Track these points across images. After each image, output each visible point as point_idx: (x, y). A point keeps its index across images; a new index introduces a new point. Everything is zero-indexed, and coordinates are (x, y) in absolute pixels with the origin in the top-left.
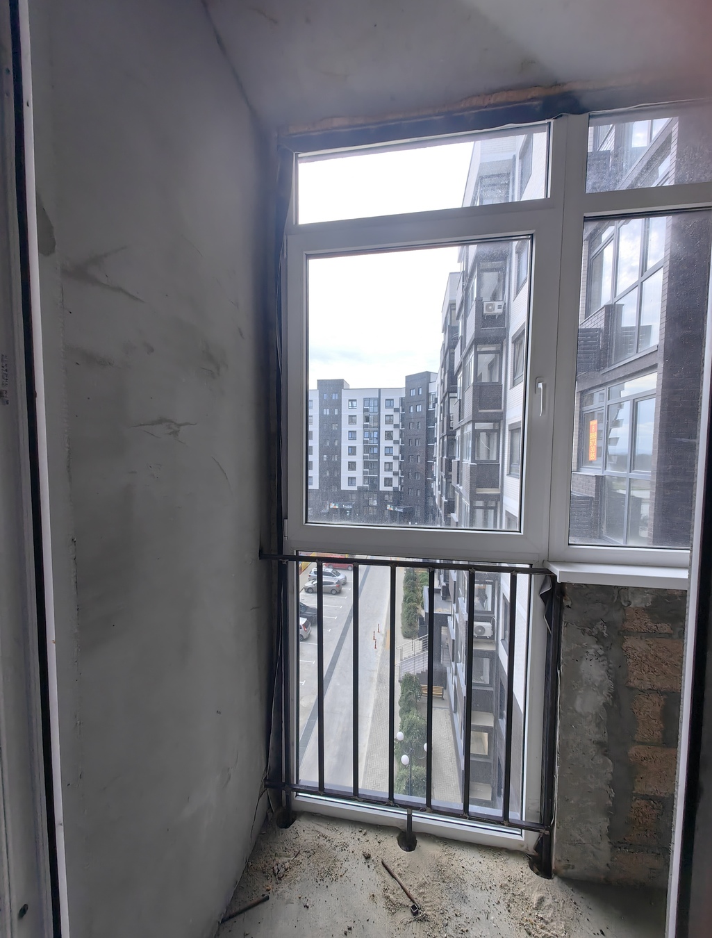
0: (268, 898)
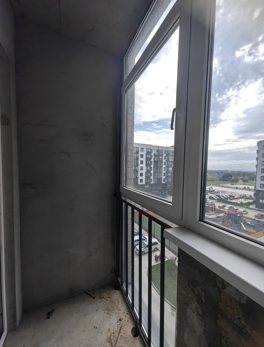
0: (94, 298)
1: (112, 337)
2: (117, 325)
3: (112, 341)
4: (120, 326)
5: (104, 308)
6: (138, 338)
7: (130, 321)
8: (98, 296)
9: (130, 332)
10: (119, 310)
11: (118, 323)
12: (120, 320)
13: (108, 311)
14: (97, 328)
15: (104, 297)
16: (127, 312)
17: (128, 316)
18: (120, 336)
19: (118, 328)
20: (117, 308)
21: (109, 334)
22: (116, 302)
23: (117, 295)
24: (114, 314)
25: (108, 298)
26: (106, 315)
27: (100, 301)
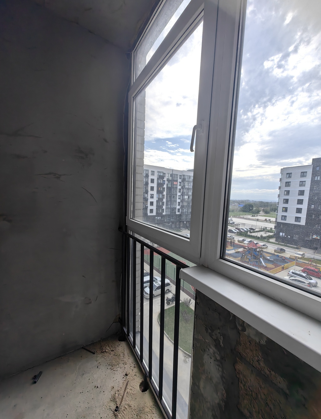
0: (94, 354)
1: (117, 395)
2: (122, 382)
3: (117, 400)
4: (126, 382)
5: (107, 363)
6: (147, 393)
7: (138, 374)
8: (99, 350)
9: (138, 388)
10: (125, 363)
11: (124, 379)
12: (126, 375)
13: (112, 366)
14: (97, 387)
15: (107, 350)
16: (134, 365)
17: (136, 370)
18: (126, 393)
19: (123, 385)
20: (123, 362)
21: (113, 393)
22: (122, 355)
23: (122, 347)
24: (119, 369)
25: (111, 352)
26: (109, 371)
27: (101, 356)
